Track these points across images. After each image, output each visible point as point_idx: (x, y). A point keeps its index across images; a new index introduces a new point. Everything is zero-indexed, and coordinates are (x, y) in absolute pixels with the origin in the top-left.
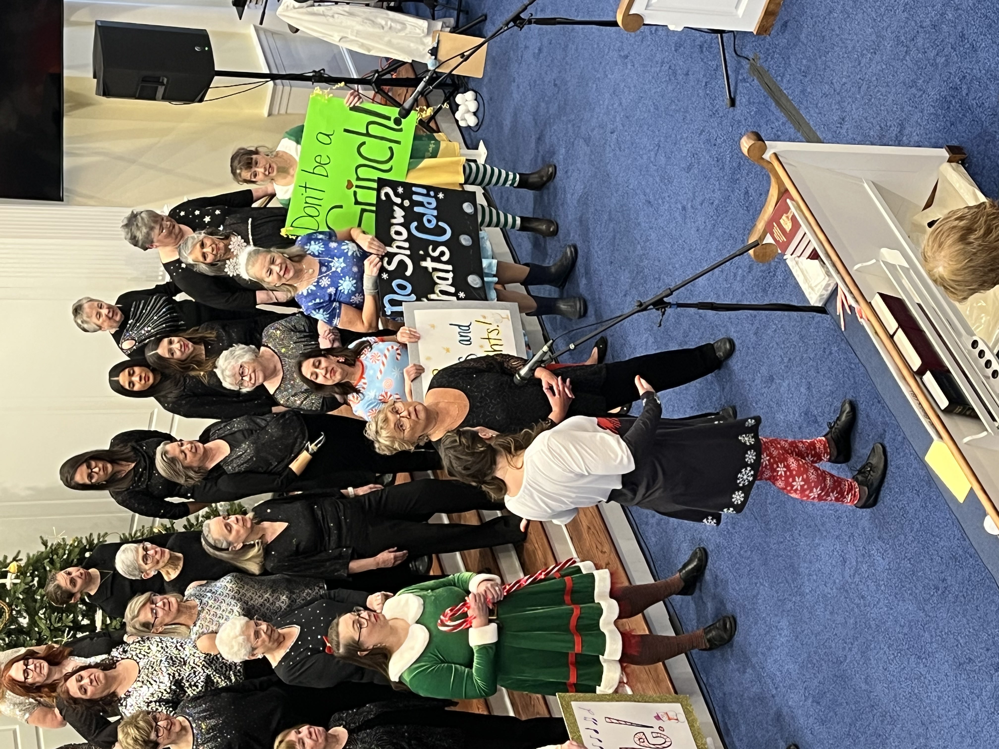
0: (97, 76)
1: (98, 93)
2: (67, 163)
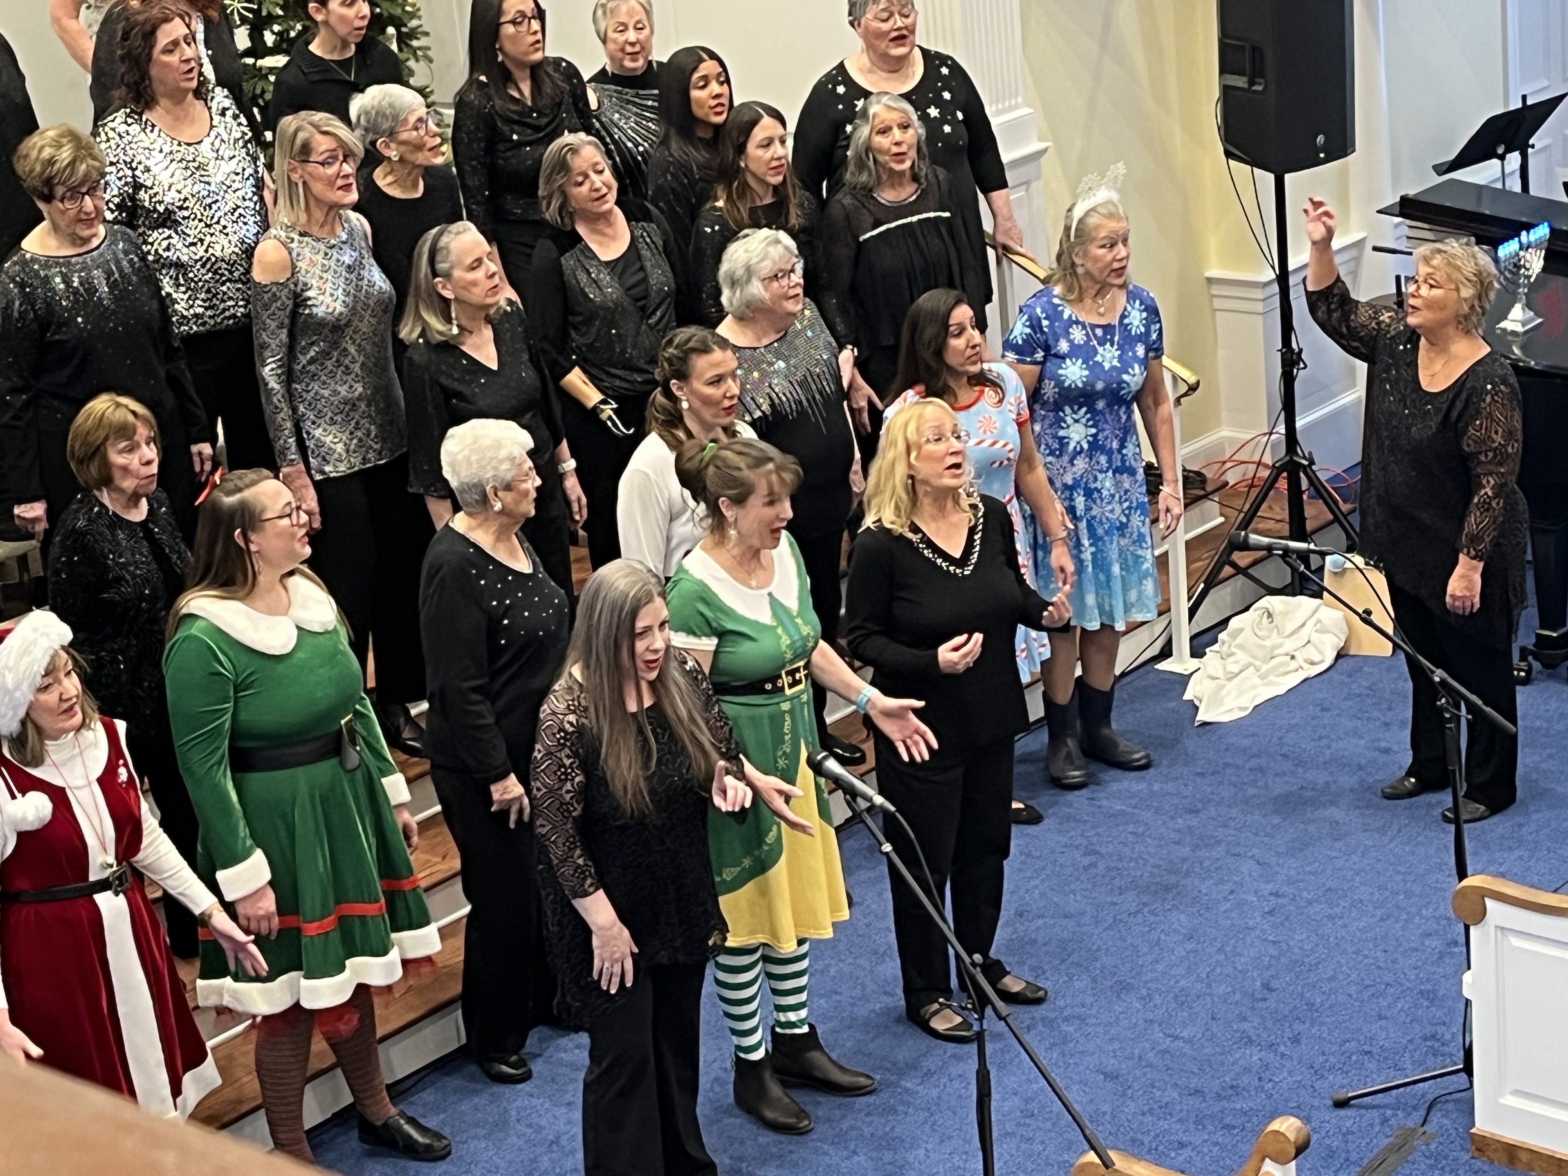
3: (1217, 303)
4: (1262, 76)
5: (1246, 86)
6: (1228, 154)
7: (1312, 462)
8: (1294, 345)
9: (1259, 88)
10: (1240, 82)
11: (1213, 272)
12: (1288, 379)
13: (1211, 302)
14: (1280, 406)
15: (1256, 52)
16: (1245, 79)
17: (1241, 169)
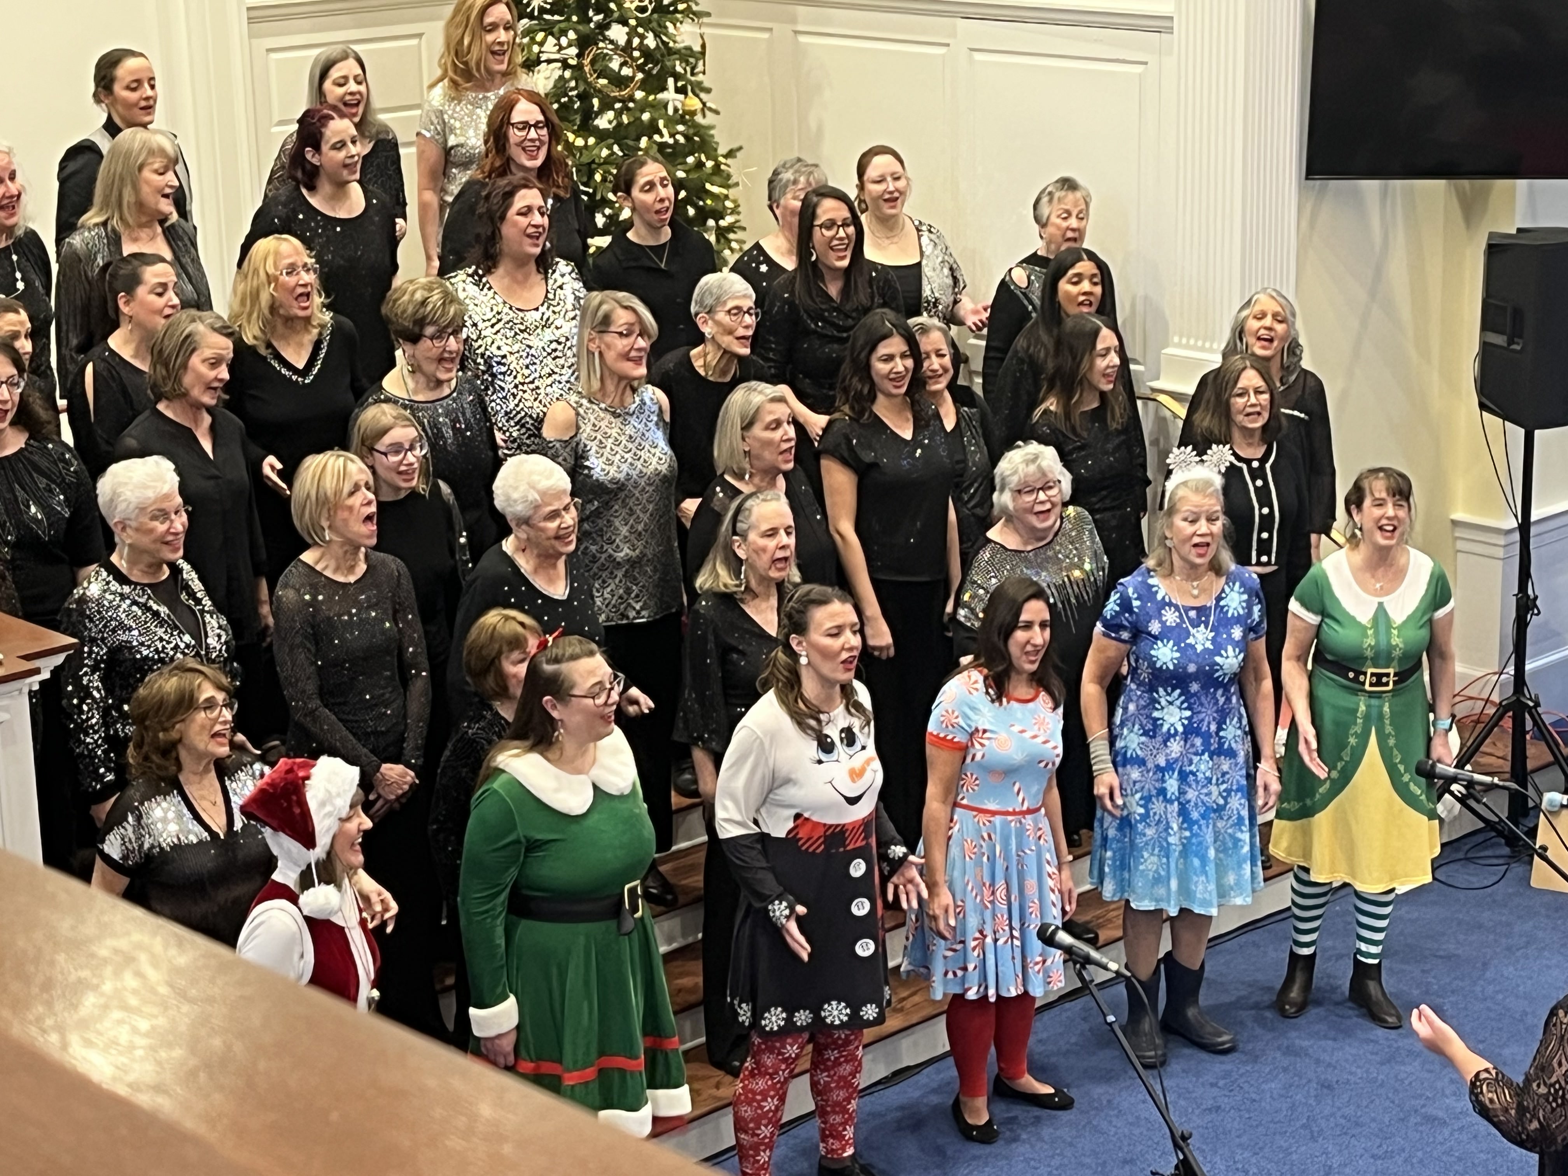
0: (1521, 235)
1: (1491, 235)
3: (1460, 545)
4: (1520, 337)
5: (1505, 344)
6: (1482, 406)
7: (1537, 704)
8: (1530, 592)
9: (1517, 347)
10: (1499, 340)
11: (1458, 516)
12: (1521, 625)
13: (1453, 543)
14: (1511, 648)
15: (1518, 314)
16: (1505, 338)
17: (1493, 421)
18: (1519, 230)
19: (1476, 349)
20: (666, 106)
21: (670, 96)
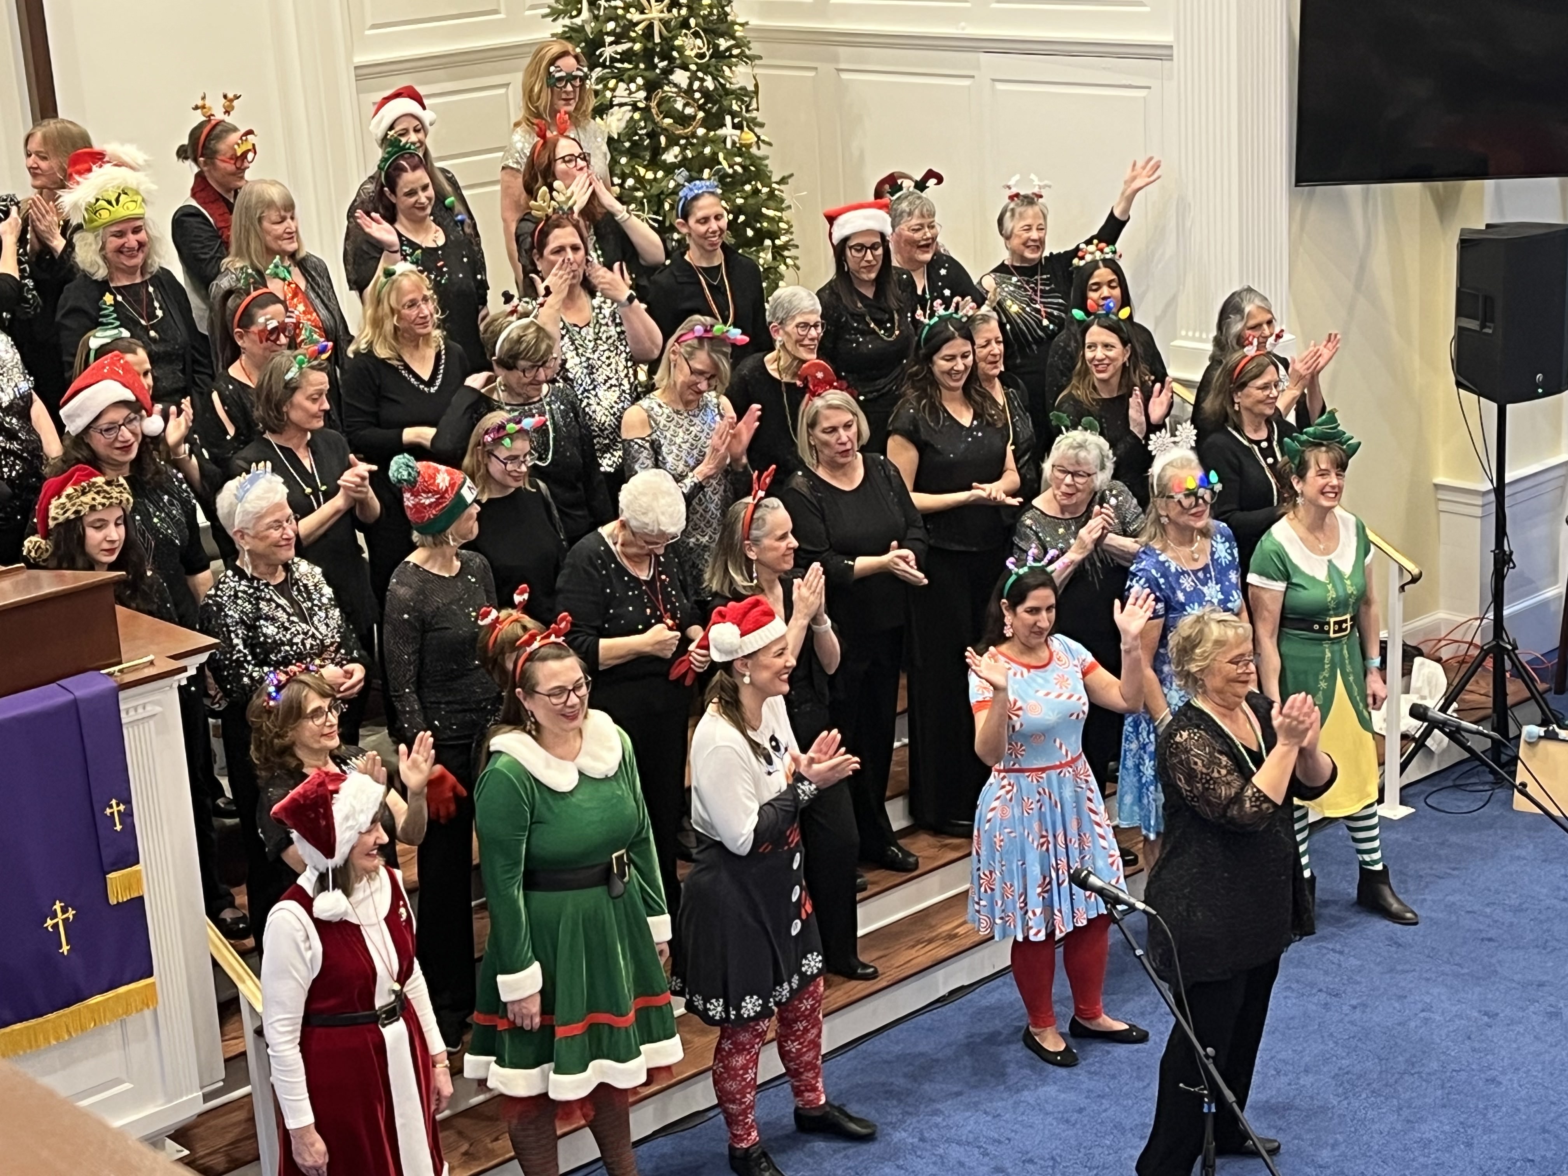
0: (1490, 230)
1: (1463, 231)
2: (1354, 191)
3: (1442, 506)
4: (1492, 321)
5: (1477, 328)
6: (1459, 385)
7: (1515, 648)
8: (1506, 548)
9: (1490, 331)
10: (1472, 324)
11: (1440, 480)
12: (1499, 577)
13: (1437, 505)
14: (1490, 598)
15: (1488, 300)
16: (1478, 323)
17: (1469, 397)
18: (1488, 226)
19: (1452, 333)
20: (724, 141)
21: (728, 131)
